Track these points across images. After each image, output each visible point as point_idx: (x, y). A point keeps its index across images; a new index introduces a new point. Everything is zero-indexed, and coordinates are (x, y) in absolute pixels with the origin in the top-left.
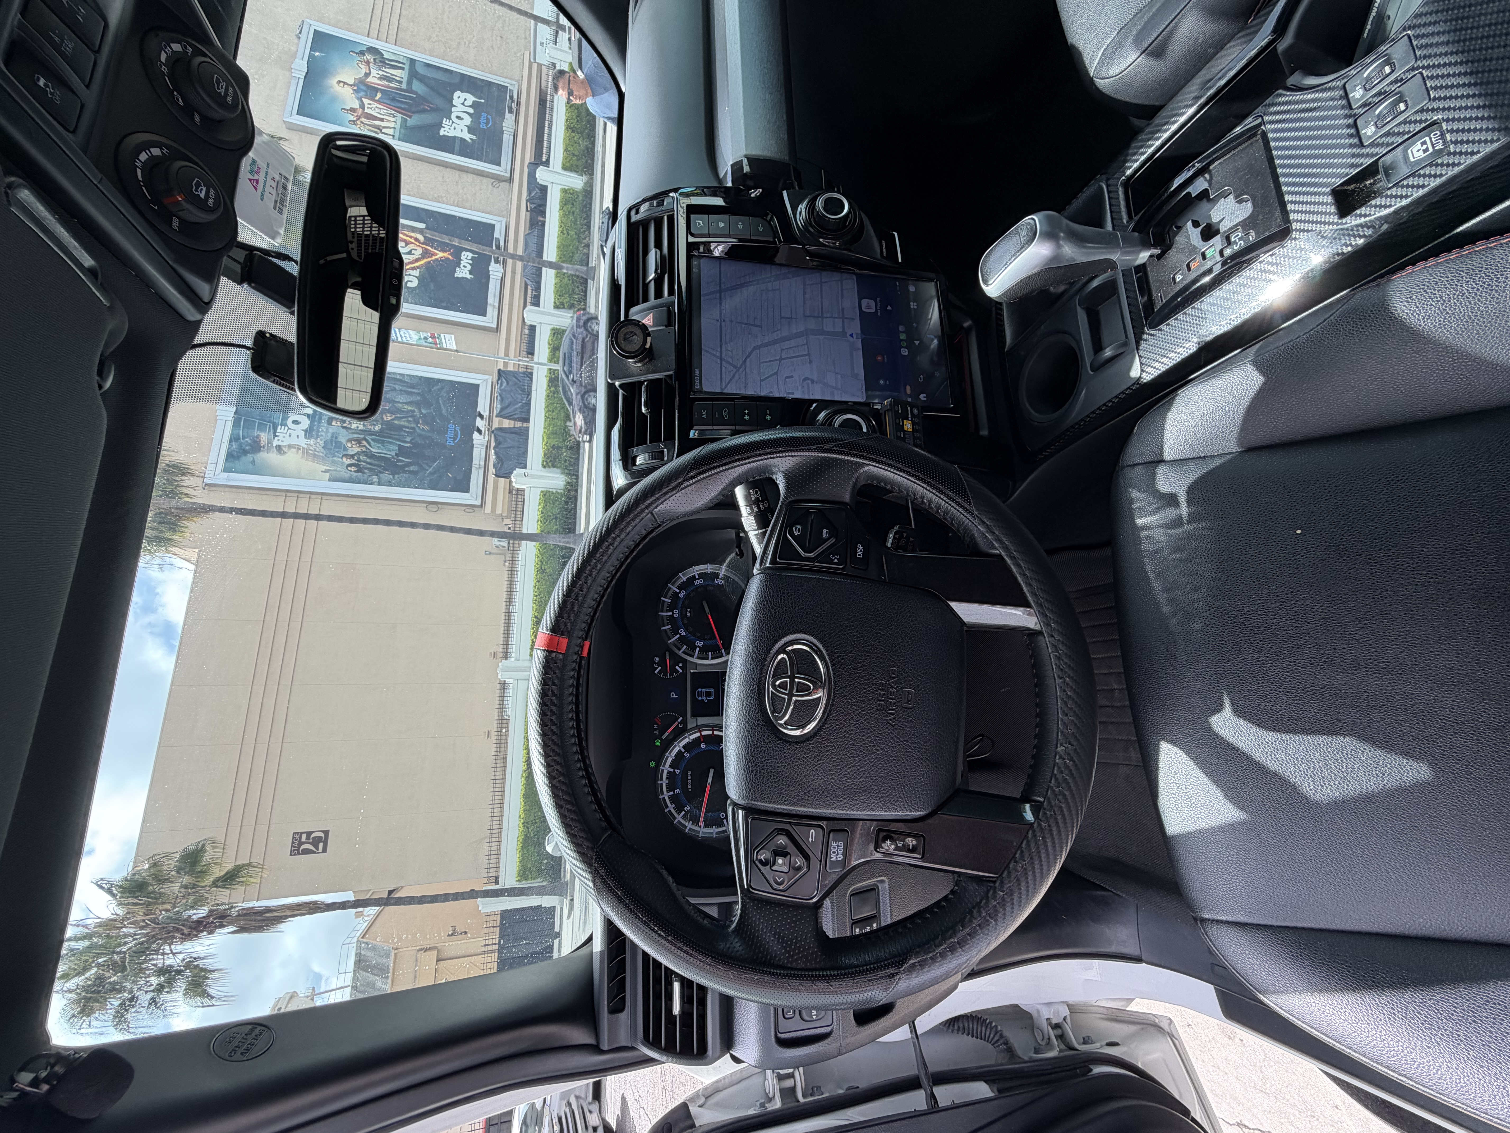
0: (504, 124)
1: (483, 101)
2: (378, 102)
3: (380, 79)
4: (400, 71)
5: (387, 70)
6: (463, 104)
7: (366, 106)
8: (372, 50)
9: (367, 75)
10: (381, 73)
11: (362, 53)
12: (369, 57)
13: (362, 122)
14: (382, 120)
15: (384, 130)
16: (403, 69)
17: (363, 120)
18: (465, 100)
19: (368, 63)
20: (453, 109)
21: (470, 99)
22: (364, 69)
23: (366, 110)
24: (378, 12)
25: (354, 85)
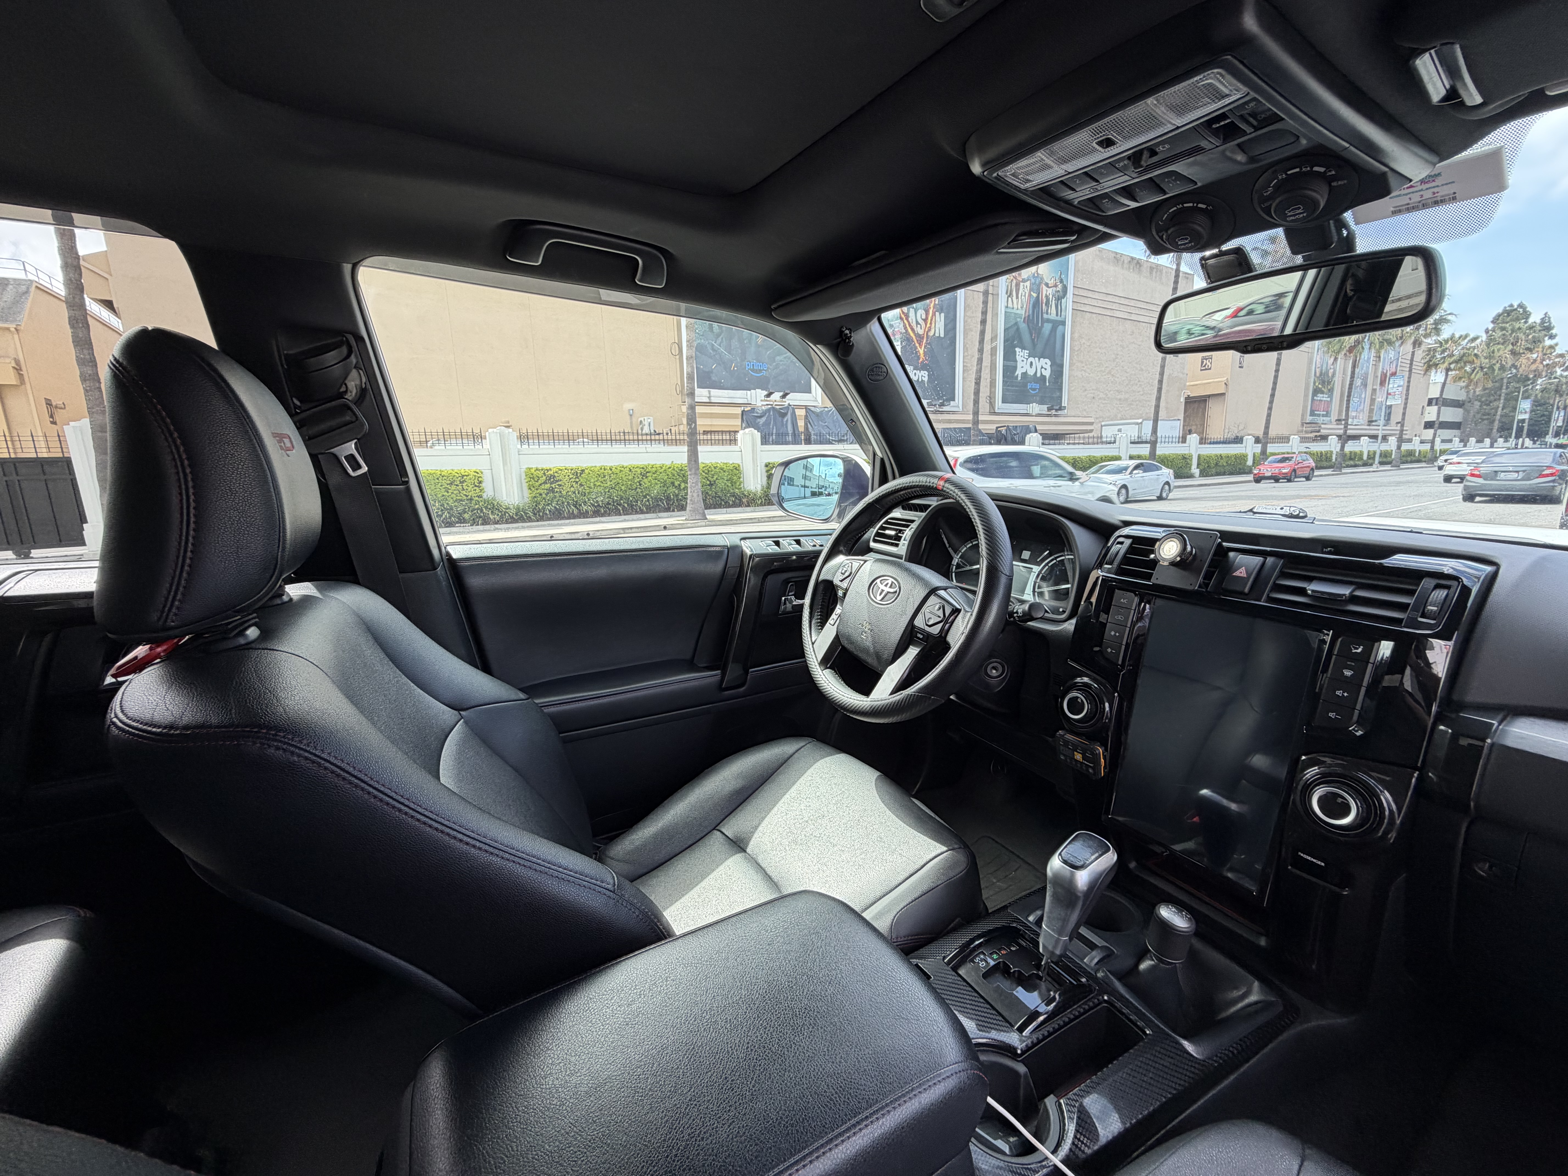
0: (1034, 404)
1: (1048, 384)
2: (1030, 295)
3: (1046, 296)
4: (1055, 313)
5: (1054, 302)
6: (1042, 367)
7: (1025, 284)
8: (1065, 289)
9: (1047, 285)
10: (1051, 296)
11: (1061, 281)
12: (1060, 286)
13: (1012, 280)
14: (1017, 297)
15: (1010, 299)
16: (1057, 315)
17: (1015, 281)
18: (1046, 369)
19: (1056, 286)
20: (1037, 359)
21: (1047, 373)
22: (1051, 283)
23: (1022, 284)
24: (1090, 294)
25: (1038, 274)
